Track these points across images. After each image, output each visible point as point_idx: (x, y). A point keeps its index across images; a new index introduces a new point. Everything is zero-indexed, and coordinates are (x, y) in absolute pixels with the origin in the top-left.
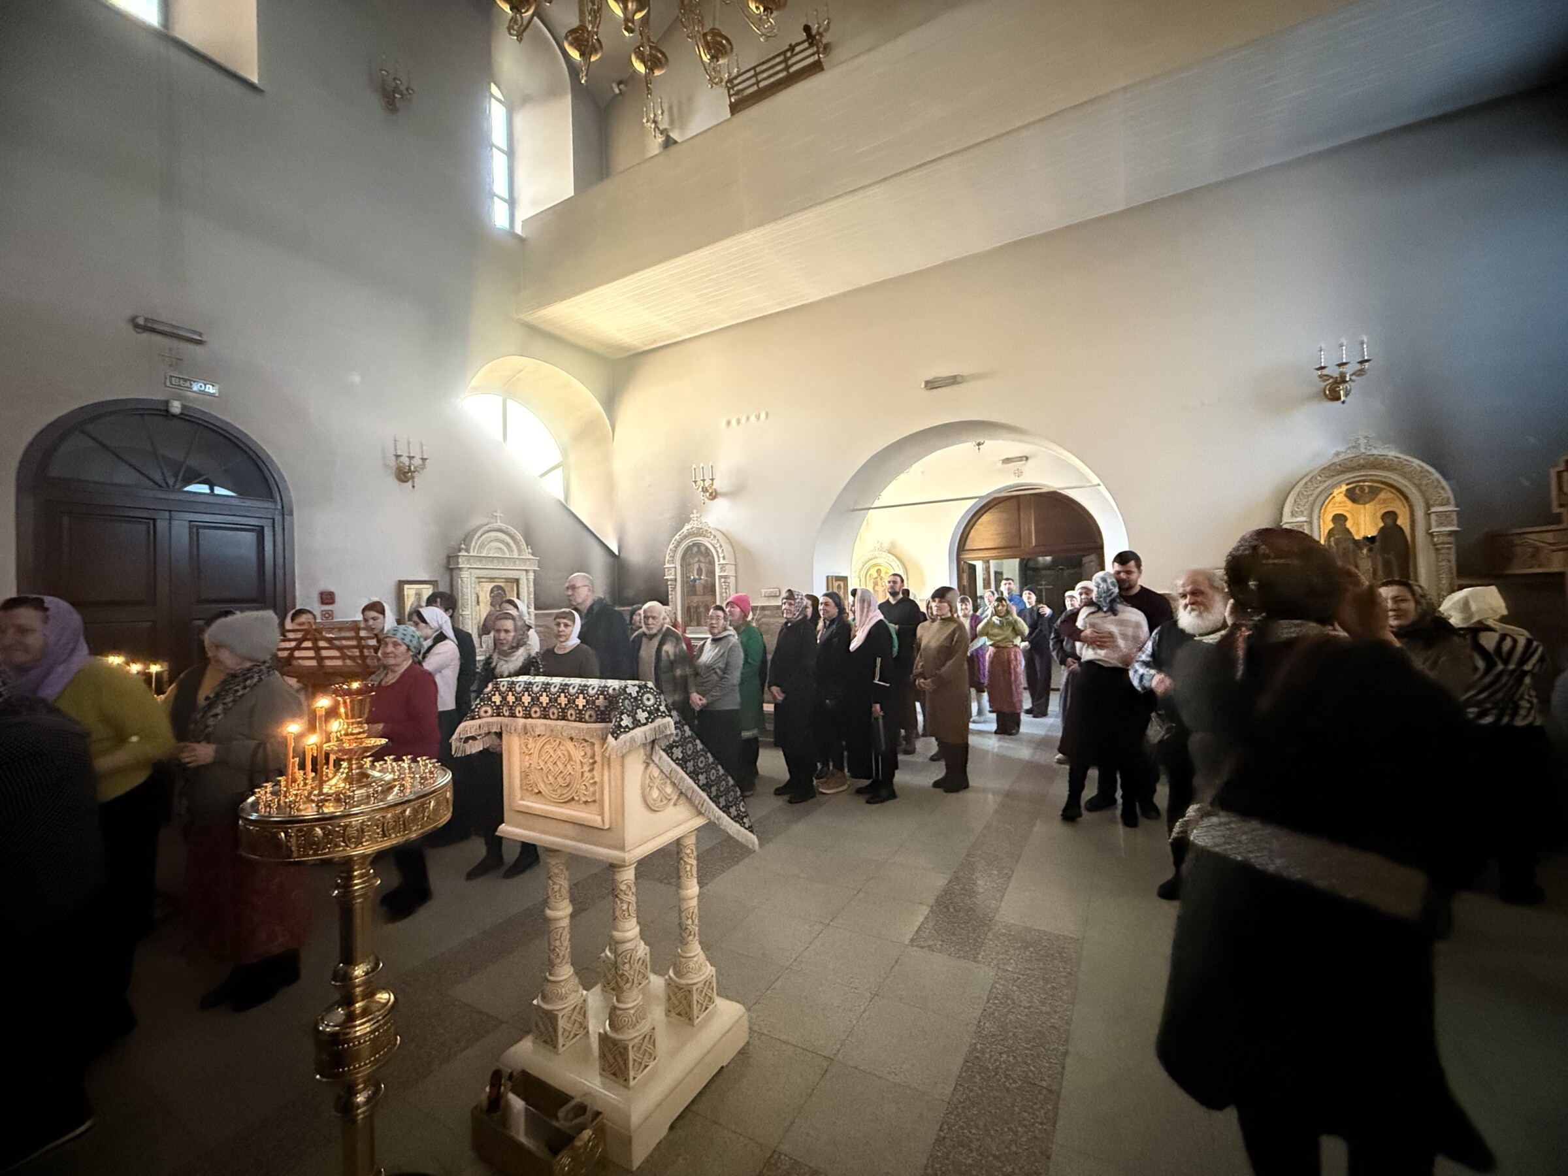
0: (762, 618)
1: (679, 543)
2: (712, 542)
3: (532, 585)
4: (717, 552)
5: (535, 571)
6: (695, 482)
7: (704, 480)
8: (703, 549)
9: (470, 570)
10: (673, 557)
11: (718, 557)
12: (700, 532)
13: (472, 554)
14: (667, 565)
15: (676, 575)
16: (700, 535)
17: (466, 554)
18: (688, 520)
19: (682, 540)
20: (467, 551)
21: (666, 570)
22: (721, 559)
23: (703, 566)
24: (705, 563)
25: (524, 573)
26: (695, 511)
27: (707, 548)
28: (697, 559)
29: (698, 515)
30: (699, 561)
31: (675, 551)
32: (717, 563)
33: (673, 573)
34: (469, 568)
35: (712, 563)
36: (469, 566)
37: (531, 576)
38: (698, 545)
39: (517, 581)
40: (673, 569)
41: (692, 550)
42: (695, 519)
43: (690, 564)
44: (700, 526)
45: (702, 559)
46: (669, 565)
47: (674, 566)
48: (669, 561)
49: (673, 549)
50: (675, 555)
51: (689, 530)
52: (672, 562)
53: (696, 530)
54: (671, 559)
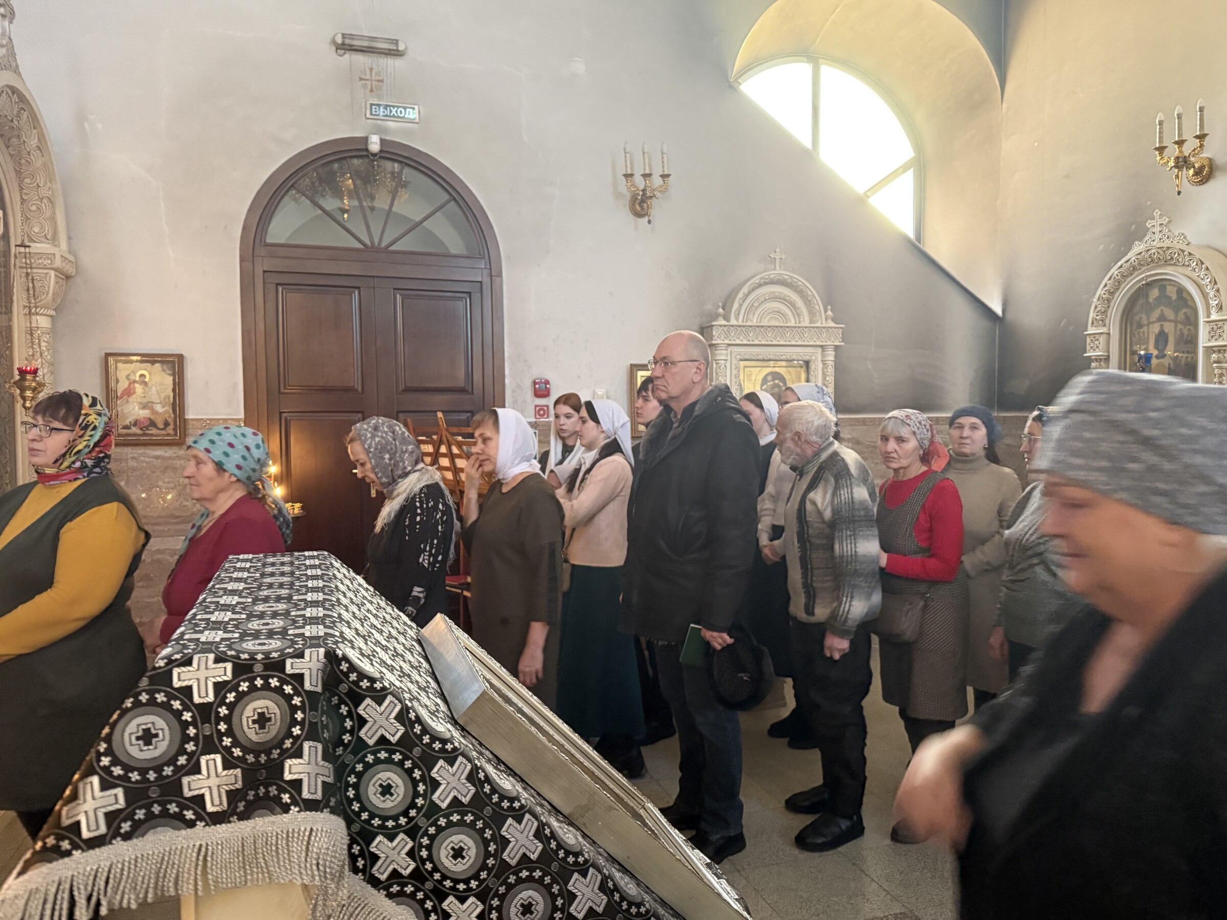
1: (1118, 284)
2: (1194, 275)
3: (831, 370)
4: (1205, 296)
5: (837, 348)
6: (1161, 149)
7: (1180, 143)
8: (1172, 292)
9: (730, 349)
10: (1105, 312)
11: (1208, 305)
12: (1166, 258)
13: (733, 322)
14: (1091, 330)
15: (1108, 350)
16: (1167, 263)
17: (724, 323)
18: (1139, 233)
19: (1125, 276)
20: (727, 318)
21: (1088, 340)
22: (1213, 311)
23: (1169, 328)
24: (1176, 322)
25: (819, 350)
26: (1157, 213)
27: (1181, 290)
28: (1156, 314)
29: (1165, 220)
30: (1162, 318)
31: (1109, 301)
32: (1202, 319)
33: (1103, 347)
34: (729, 345)
35: (1192, 321)
37: (831, 356)
38: (1162, 284)
39: (807, 364)
40: (1102, 339)
41: (1147, 296)
42: (1158, 229)
43: (1140, 326)
44: (1167, 243)
45: (1169, 313)
46: (1094, 328)
47: (1104, 330)
48: (1095, 321)
49: (1104, 296)
50: (1109, 307)
51: (1143, 254)
52: (1100, 322)
53: (1158, 253)
54: (1098, 318)
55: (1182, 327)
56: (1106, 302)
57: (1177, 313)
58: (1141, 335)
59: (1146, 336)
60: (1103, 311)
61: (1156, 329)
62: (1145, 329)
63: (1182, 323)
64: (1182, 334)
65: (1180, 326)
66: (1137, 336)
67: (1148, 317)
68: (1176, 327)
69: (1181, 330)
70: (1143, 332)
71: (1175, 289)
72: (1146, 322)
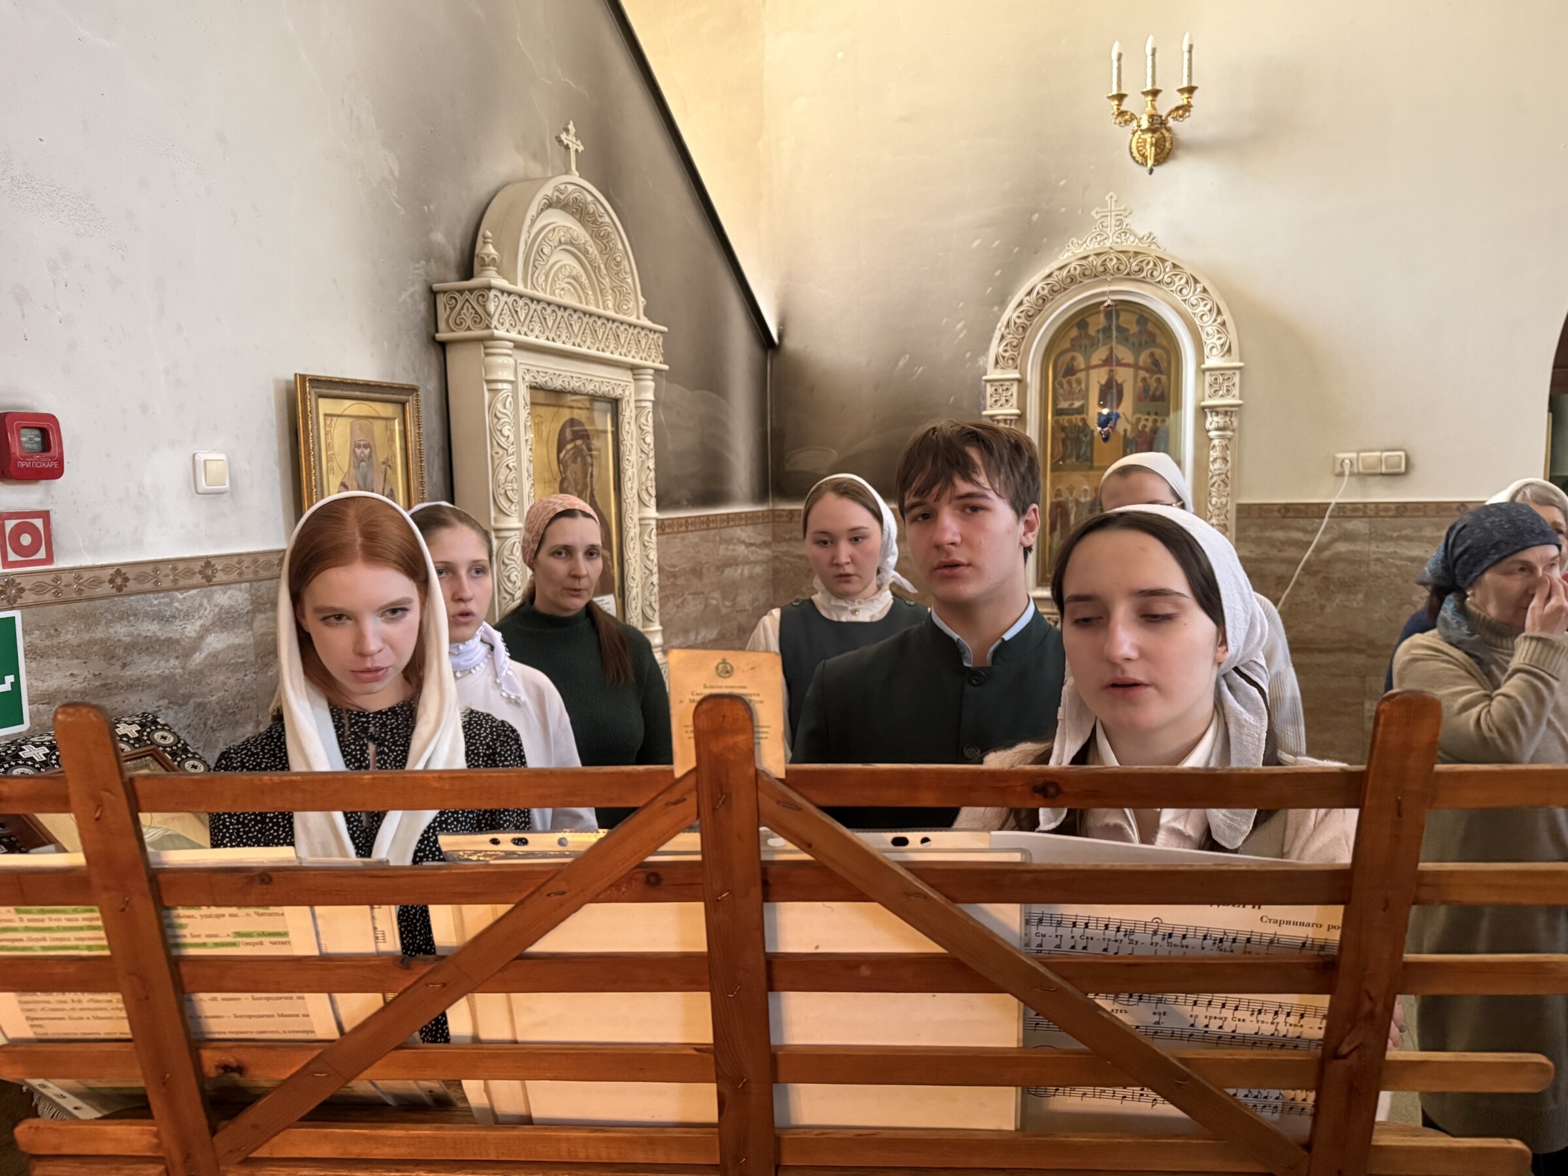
0: (1334, 540)
1: (1042, 301)
2: (1179, 299)
4: (1195, 331)
6: (1120, 99)
7: (1153, 94)
8: (1127, 320)
9: (515, 354)
10: (1017, 347)
11: (1201, 346)
12: (1130, 268)
14: (994, 374)
15: (1022, 405)
16: (1130, 276)
18: (1083, 226)
19: (1056, 291)
21: (989, 390)
22: (1207, 353)
23: (1124, 376)
24: (1136, 366)
25: (634, 377)
26: (1111, 197)
27: (1151, 320)
30: (1111, 361)
31: (1024, 328)
32: (1189, 365)
33: (1014, 401)
34: (516, 346)
35: (1169, 367)
36: (513, 335)
37: (649, 390)
38: (1116, 307)
39: (615, 404)
40: (1015, 389)
41: (1089, 323)
42: (1111, 221)
43: (1076, 371)
44: (1123, 247)
45: (1124, 353)
46: (999, 371)
47: (1017, 375)
48: (1001, 360)
49: (1018, 321)
50: (1023, 338)
51: (1090, 259)
52: (1010, 362)
53: (1118, 259)
54: (1007, 355)
55: (1147, 375)
56: (1021, 329)
57: (1137, 356)
58: (1074, 385)
59: (1083, 386)
60: (1015, 344)
61: (1098, 377)
62: (1082, 375)
63: (1147, 370)
64: (1146, 389)
65: (1142, 373)
66: (1066, 386)
67: (1087, 358)
68: (1136, 376)
69: (1144, 379)
70: (1079, 382)
71: (1134, 318)
72: (1082, 366)
